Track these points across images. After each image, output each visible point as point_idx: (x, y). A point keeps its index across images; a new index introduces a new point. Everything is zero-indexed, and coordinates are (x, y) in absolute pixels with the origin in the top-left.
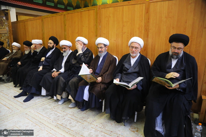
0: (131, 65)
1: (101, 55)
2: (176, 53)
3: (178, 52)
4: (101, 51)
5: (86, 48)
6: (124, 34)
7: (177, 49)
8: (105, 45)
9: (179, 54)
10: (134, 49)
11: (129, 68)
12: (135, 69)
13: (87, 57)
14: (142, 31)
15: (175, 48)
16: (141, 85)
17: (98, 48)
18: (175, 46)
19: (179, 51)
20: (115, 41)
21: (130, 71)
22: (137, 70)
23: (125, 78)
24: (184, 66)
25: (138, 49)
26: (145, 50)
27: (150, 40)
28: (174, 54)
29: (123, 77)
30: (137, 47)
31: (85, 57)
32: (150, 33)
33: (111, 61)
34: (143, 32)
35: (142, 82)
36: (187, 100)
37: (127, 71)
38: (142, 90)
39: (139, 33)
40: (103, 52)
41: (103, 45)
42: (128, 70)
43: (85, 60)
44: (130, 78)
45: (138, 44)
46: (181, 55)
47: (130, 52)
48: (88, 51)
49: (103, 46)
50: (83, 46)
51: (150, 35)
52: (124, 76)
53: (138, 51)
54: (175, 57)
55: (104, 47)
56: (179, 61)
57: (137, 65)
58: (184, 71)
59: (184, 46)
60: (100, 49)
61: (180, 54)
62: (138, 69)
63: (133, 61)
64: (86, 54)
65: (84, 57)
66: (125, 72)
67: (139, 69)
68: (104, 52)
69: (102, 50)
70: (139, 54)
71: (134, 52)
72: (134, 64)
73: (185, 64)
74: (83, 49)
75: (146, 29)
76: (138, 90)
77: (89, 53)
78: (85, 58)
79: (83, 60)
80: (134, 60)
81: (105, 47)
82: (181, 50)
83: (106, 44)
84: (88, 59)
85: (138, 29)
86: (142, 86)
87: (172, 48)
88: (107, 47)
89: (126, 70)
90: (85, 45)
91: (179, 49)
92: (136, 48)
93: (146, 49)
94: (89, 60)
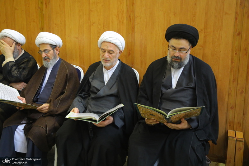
0: (104, 83)
1: (48, 65)
2: (176, 57)
3: (179, 56)
4: (47, 58)
5: (23, 51)
6: (92, 25)
7: (177, 51)
8: (54, 47)
9: (182, 60)
10: (106, 54)
11: (101, 88)
12: (110, 89)
13: (24, 69)
14: (123, 21)
15: (175, 49)
16: (121, 118)
17: (40, 52)
18: (175, 45)
19: (181, 54)
20: (77, 38)
21: (101, 93)
22: (114, 91)
23: (92, 106)
24: (194, 82)
25: (114, 54)
26: (129, 54)
27: (138, 37)
28: (173, 60)
29: (90, 105)
30: (112, 51)
31: (21, 68)
32: (136, 23)
33: (67, 75)
34: (125, 21)
35: (122, 111)
36: (199, 140)
37: (96, 93)
38: (124, 127)
39: (118, 24)
40: (51, 58)
41: (49, 46)
42: (99, 90)
43: (20, 74)
44: (102, 106)
45: (113, 45)
46: (186, 62)
47: (101, 60)
48: (27, 58)
49: (49, 48)
50: (15, 48)
51: (137, 27)
52: (92, 102)
53: (115, 57)
54: (176, 65)
55: (51, 49)
56: (186, 73)
57: (114, 82)
58: (194, 89)
59: (189, 45)
60: (44, 55)
61: (185, 59)
62: (116, 90)
63: (107, 75)
64: (23, 63)
65: (19, 68)
66: (93, 96)
67: (118, 90)
68: (52, 60)
69: (49, 55)
70: (118, 62)
71: (107, 59)
72: (109, 81)
73: (195, 77)
74: (15, 54)
75: (129, 16)
76: (116, 127)
77: (29, 61)
78: (21, 70)
79: (15, 75)
80: (108, 73)
81: (53, 49)
82: (185, 52)
83: (55, 44)
84: (25, 73)
85: (116, 16)
86: (123, 119)
87: (170, 49)
88: (57, 50)
89: (96, 91)
90: (19, 46)
91: (180, 49)
92: (110, 52)
93: (131, 52)
94: (28, 74)
